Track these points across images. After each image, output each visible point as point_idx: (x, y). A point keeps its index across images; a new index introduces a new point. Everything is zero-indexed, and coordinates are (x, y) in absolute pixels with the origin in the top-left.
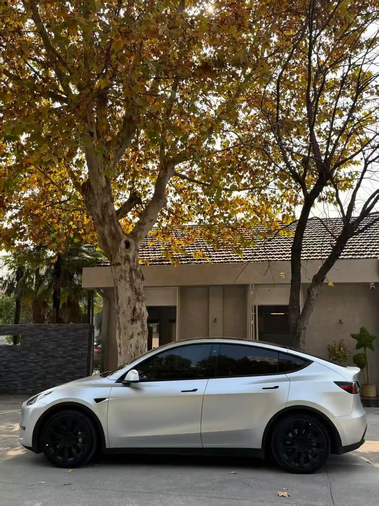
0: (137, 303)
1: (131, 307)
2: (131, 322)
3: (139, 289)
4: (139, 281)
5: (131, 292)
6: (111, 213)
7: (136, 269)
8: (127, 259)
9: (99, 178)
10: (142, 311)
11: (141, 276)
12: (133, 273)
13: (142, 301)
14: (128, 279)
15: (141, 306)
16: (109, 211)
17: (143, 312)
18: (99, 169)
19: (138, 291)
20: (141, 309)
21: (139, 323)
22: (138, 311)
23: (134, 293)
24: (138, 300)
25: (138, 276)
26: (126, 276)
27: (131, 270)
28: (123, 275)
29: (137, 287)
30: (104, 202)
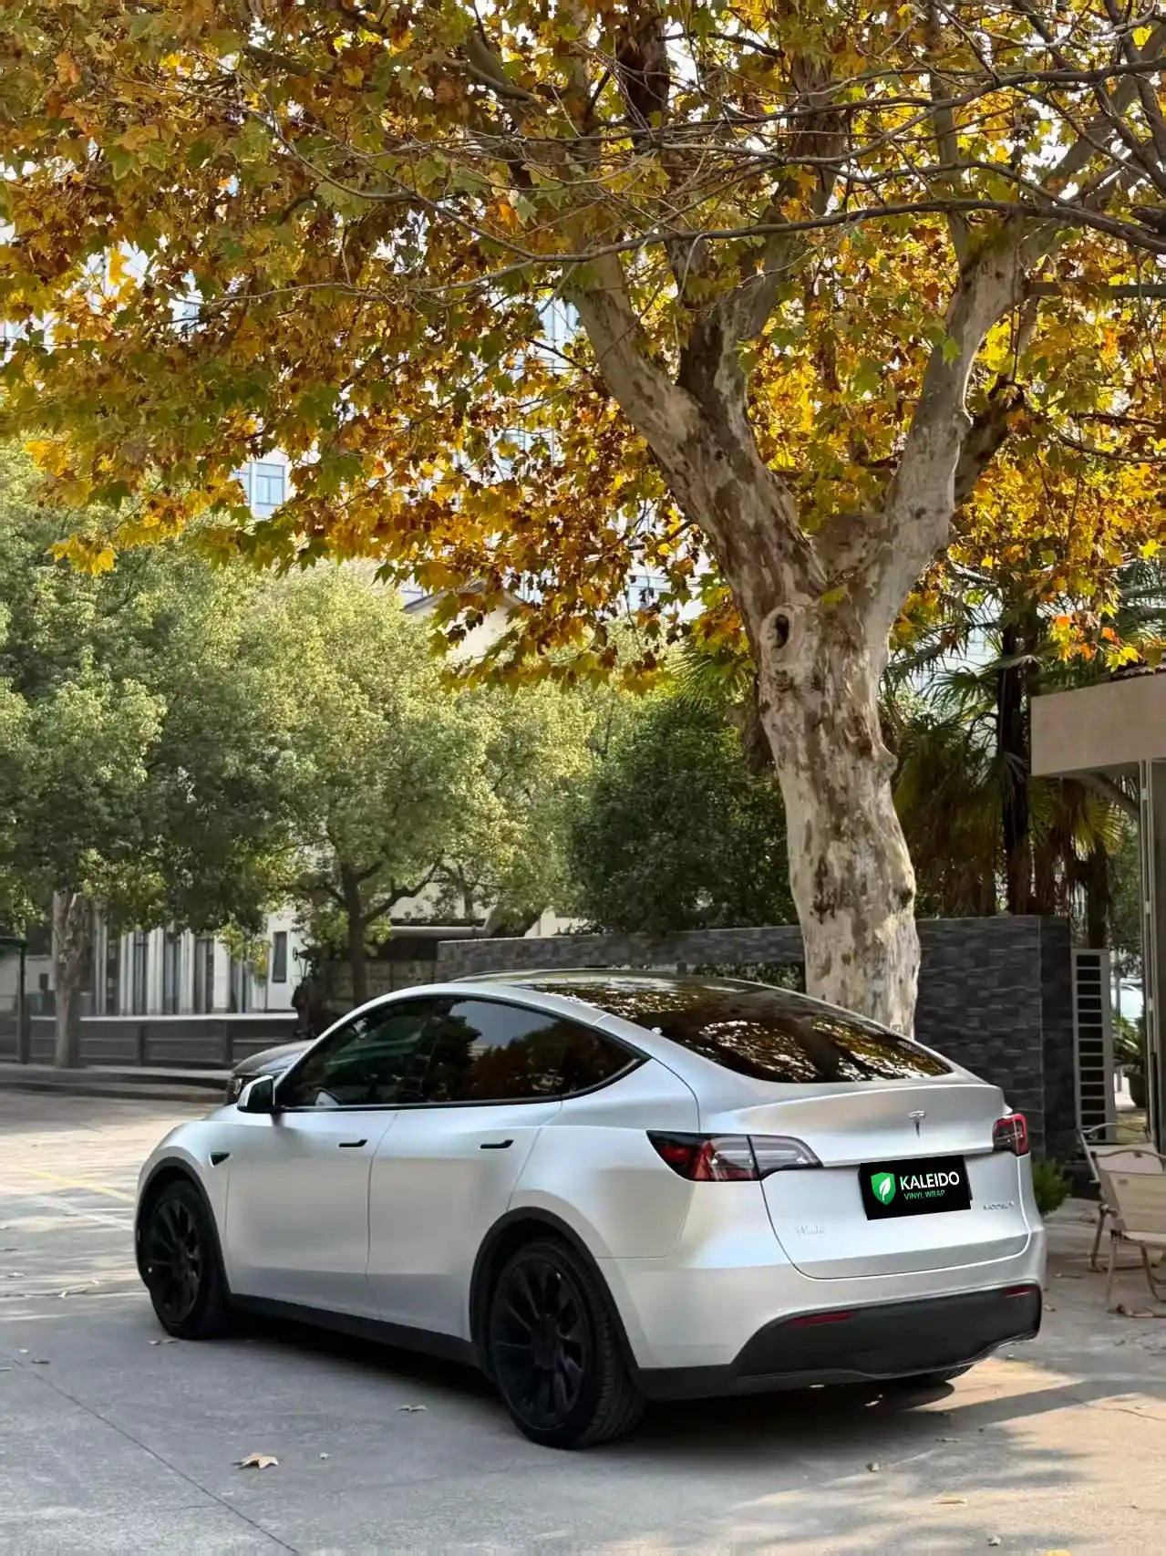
0: (834, 844)
1: (811, 862)
2: (817, 915)
3: (845, 789)
4: (844, 761)
5: (816, 806)
6: (751, 522)
7: (832, 719)
8: (786, 685)
9: (652, 415)
10: (858, 873)
11: (852, 739)
12: (822, 733)
13: (853, 836)
14: (803, 759)
15: (847, 855)
16: (743, 516)
17: (864, 876)
18: (638, 386)
19: (841, 798)
20: (850, 867)
21: (845, 918)
22: (837, 873)
23: (824, 807)
24: (837, 833)
25: (838, 741)
26: (795, 748)
27: (813, 723)
28: (788, 745)
29: (838, 782)
30: (713, 490)
